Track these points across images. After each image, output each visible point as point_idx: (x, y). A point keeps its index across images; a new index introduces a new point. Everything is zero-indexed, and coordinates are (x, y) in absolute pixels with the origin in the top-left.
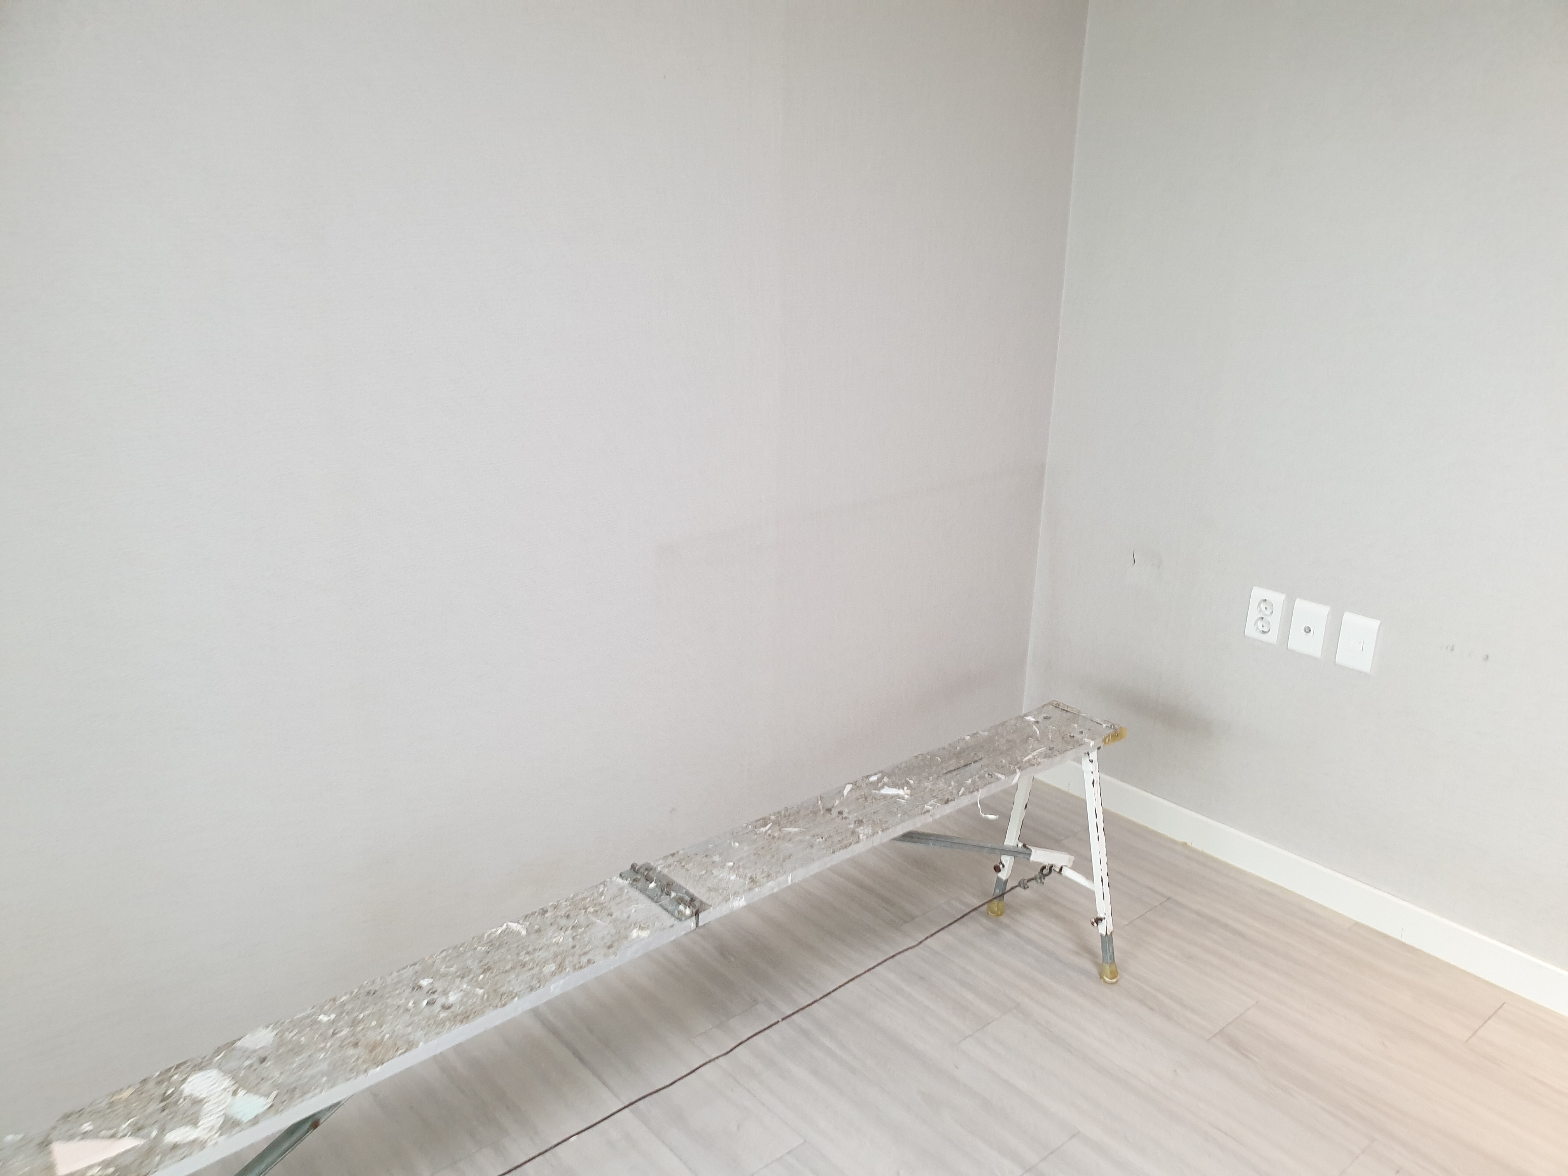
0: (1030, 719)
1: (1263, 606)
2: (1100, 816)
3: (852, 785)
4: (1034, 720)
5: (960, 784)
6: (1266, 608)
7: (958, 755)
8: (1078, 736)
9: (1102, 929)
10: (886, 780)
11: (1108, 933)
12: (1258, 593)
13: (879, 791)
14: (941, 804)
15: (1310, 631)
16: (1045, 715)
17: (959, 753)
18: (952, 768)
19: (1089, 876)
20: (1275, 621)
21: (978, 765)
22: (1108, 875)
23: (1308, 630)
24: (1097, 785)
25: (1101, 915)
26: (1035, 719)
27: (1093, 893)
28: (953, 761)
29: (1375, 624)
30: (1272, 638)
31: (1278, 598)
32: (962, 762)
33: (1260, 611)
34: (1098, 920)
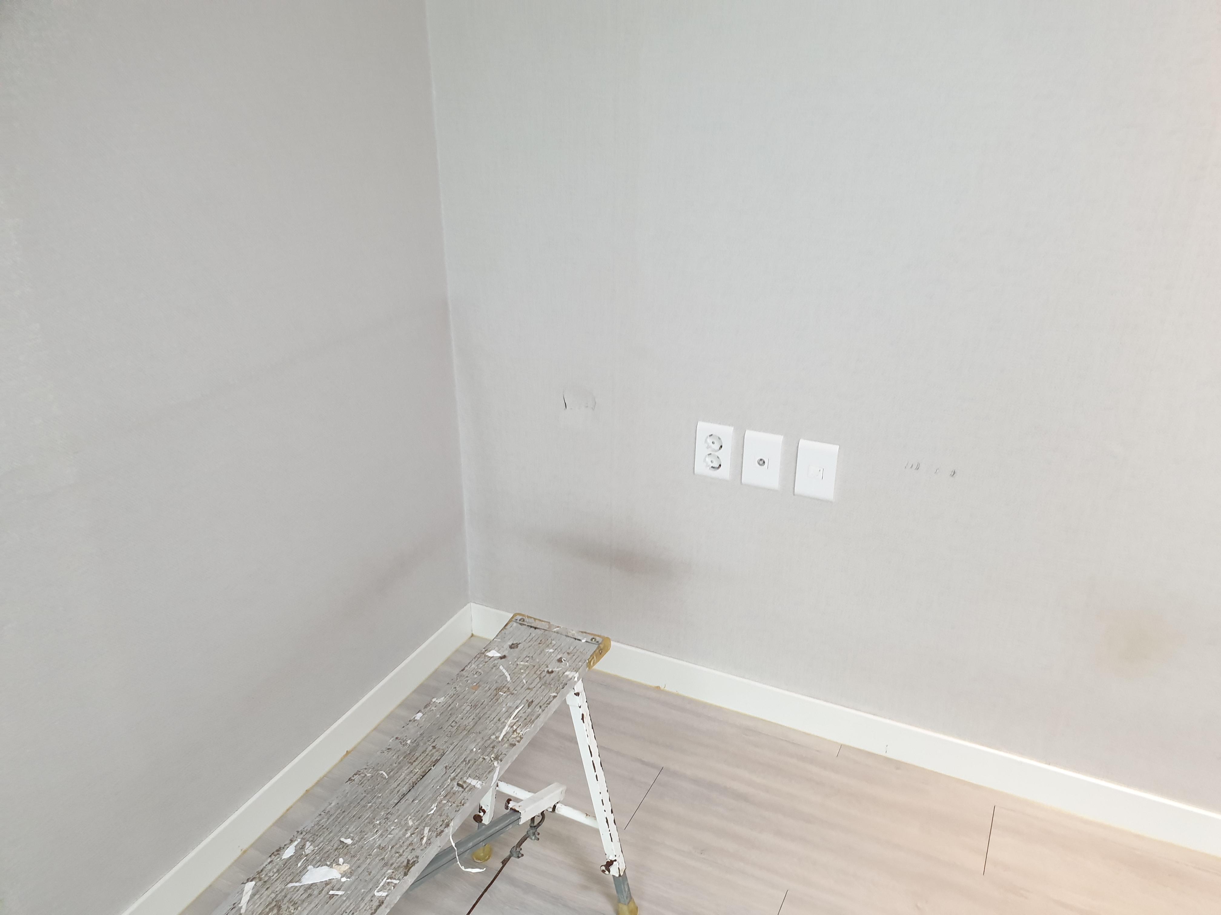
0: (493, 653)
1: (710, 441)
2: (595, 751)
3: (253, 883)
4: (499, 655)
5: (422, 820)
6: (713, 443)
7: (409, 756)
8: (557, 668)
9: (614, 870)
10: (309, 848)
11: (622, 874)
12: (704, 428)
13: (299, 881)
14: (399, 879)
15: (764, 462)
16: (510, 643)
17: (413, 750)
18: (405, 789)
19: (590, 813)
20: (726, 456)
21: (440, 767)
22: (612, 812)
23: (762, 462)
24: (587, 719)
25: (612, 858)
26: (499, 653)
27: (597, 832)
28: (404, 774)
29: (836, 448)
30: (725, 473)
31: (726, 432)
32: (418, 771)
33: (708, 447)
34: (610, 864)
